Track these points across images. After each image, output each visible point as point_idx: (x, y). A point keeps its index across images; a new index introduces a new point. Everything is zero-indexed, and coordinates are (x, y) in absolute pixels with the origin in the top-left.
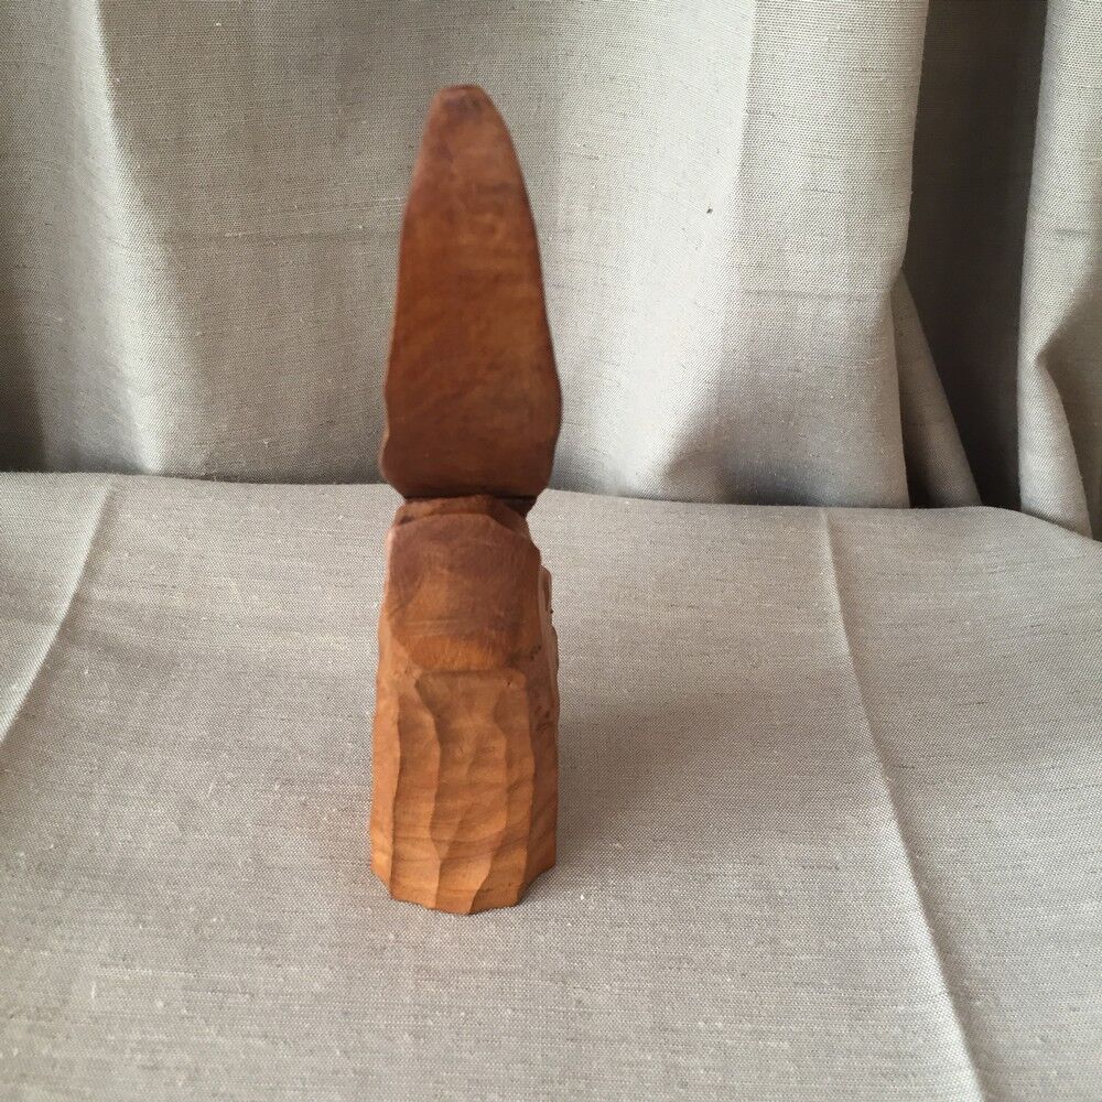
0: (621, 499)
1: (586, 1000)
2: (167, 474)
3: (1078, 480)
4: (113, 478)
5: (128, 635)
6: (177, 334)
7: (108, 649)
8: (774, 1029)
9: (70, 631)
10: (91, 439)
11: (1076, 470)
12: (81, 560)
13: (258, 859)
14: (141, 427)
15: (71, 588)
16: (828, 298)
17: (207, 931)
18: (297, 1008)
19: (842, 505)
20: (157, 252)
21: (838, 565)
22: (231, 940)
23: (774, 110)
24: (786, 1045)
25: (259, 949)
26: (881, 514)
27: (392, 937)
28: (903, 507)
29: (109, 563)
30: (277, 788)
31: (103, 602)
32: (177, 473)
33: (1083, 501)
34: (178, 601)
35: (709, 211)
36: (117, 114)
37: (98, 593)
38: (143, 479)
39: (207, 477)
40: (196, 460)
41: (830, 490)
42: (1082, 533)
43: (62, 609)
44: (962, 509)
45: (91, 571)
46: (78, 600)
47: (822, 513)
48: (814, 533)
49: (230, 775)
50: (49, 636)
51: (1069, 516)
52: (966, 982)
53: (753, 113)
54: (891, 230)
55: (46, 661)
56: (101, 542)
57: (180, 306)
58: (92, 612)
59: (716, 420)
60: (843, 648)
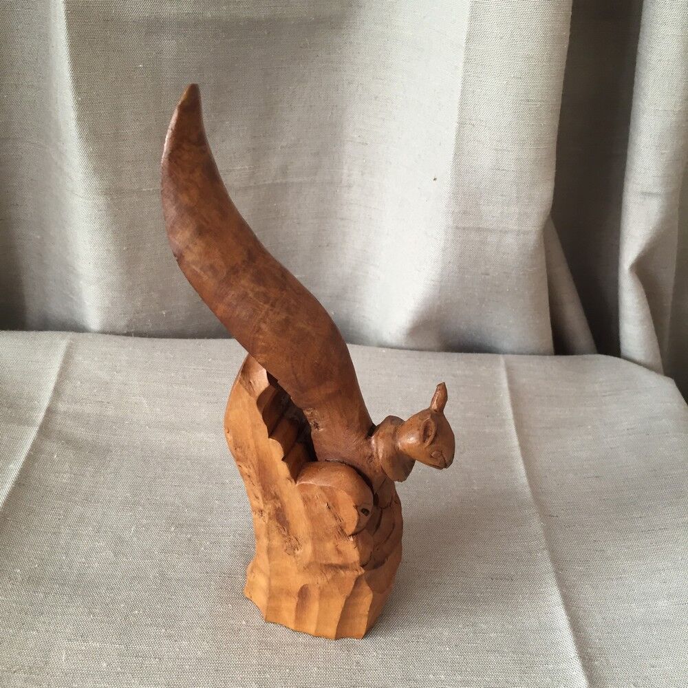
0: (380, 349)
1: (362, 662)
2: (104, 332)
3: (655, 339)
4: (70, 335)
5: (80, 432)
6: (112, 248)
7: (68, 442)
8: (475, 679)
9: (45, 431)
10: (56, 309)
11: (654, 334)
12: (51, 386)
13: (162, 574)
14: (88, 303)
15: (45, 403)
16: (506, 232)
17: (132, 619)
18: (187, 667)
19: (513, 353)
20: (101, 200)
21: (511, 390)
22: (146, 625)
23: (474, 122)
25: (163, 630)
26: (537, 359)
27: (244, 623)
28: (551, 355)
29: (68, 388)
30: (173, 529)
31: (65, 413)
32: (109, 332)
33: (658, 352)
34: (110, 412)
35: (435, 179)
36: (79, 119)
37: (62, 407)
38: (89, 336)
39: (128, 334)
40: (121, 324)
41: (505, 344)
42: (657, 371)
43: (40, 416)
44: (585, 356)
45: (57, 392)
46: (50, 411)
47: (502, 358)
48: (496, 370)
49: (144, 522)
50: (32, 434)
51: (649, 361)
52: (589, 650)
53: (461, 124)
54: (543, 193)
55: (31, 450)
56: (64, 375)
57: (114, 232)
58: (59, 419)
59: (438, 303)
60: (515, 442)
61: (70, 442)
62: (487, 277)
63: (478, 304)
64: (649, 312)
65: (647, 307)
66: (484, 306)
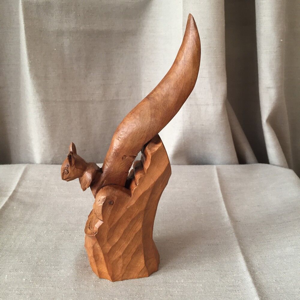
3: (283, 154)
4: (27, 165)
5: (27, 199)
6: (45, 125)
8: (198, 281)
9: (12, 198)
11: (282, 152)
12: (17, 183)
15: (13, 188)
20: (39, 104)
21: (219, 177)
22: (46, 265)
24: (201, 285)
28: (237, 164)
29: (24, 184)
31: (21, 192)
33: (285, 161)
34: (41, 191)
36: (30, 70)
37: (20, 190)
43: (10, 193)
45: (19, 185)
46: (15, 192)
47: (215, 166)
48: (212, 170)
50: (6, 199)
55: (5, 205)
56: (22, 178)
57: (45, 118)
58: (18, 194)
59: (183, 141)
60: (220, 195)
61: (22, 202)
62: (203, 127)
63: (201, 140)
64: (278, 141)
65: (277, 140)
66: (204, 141)
